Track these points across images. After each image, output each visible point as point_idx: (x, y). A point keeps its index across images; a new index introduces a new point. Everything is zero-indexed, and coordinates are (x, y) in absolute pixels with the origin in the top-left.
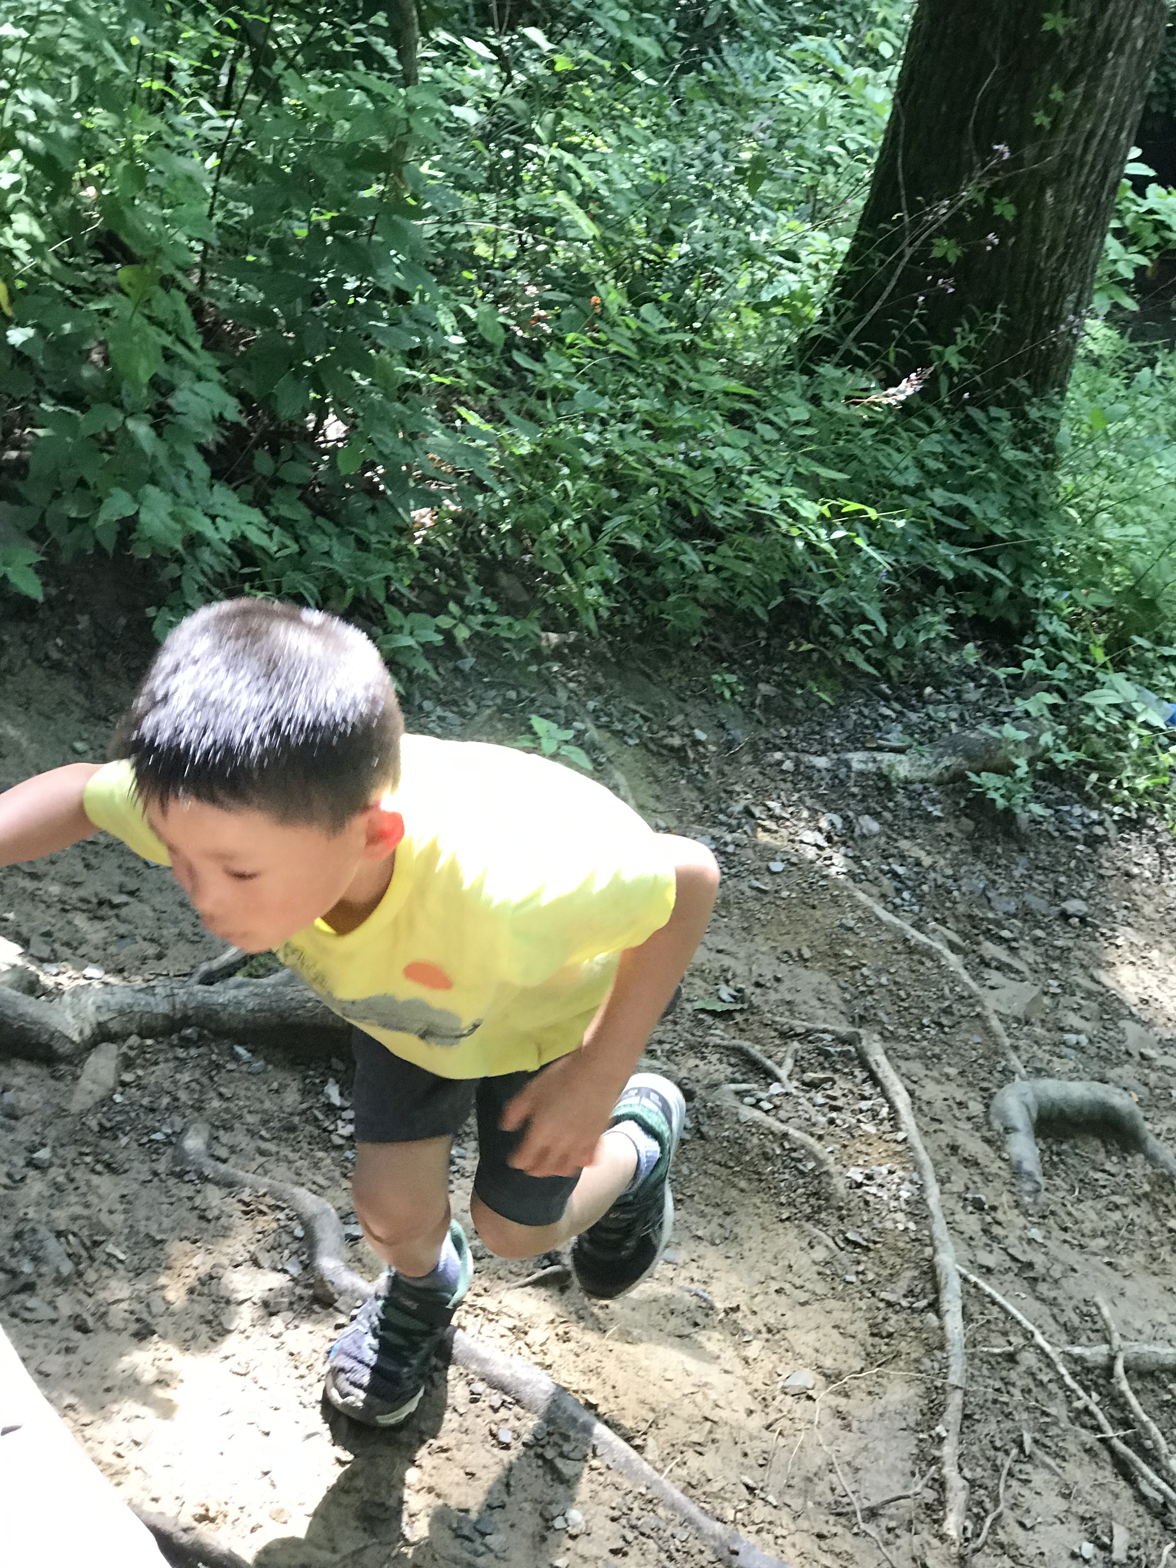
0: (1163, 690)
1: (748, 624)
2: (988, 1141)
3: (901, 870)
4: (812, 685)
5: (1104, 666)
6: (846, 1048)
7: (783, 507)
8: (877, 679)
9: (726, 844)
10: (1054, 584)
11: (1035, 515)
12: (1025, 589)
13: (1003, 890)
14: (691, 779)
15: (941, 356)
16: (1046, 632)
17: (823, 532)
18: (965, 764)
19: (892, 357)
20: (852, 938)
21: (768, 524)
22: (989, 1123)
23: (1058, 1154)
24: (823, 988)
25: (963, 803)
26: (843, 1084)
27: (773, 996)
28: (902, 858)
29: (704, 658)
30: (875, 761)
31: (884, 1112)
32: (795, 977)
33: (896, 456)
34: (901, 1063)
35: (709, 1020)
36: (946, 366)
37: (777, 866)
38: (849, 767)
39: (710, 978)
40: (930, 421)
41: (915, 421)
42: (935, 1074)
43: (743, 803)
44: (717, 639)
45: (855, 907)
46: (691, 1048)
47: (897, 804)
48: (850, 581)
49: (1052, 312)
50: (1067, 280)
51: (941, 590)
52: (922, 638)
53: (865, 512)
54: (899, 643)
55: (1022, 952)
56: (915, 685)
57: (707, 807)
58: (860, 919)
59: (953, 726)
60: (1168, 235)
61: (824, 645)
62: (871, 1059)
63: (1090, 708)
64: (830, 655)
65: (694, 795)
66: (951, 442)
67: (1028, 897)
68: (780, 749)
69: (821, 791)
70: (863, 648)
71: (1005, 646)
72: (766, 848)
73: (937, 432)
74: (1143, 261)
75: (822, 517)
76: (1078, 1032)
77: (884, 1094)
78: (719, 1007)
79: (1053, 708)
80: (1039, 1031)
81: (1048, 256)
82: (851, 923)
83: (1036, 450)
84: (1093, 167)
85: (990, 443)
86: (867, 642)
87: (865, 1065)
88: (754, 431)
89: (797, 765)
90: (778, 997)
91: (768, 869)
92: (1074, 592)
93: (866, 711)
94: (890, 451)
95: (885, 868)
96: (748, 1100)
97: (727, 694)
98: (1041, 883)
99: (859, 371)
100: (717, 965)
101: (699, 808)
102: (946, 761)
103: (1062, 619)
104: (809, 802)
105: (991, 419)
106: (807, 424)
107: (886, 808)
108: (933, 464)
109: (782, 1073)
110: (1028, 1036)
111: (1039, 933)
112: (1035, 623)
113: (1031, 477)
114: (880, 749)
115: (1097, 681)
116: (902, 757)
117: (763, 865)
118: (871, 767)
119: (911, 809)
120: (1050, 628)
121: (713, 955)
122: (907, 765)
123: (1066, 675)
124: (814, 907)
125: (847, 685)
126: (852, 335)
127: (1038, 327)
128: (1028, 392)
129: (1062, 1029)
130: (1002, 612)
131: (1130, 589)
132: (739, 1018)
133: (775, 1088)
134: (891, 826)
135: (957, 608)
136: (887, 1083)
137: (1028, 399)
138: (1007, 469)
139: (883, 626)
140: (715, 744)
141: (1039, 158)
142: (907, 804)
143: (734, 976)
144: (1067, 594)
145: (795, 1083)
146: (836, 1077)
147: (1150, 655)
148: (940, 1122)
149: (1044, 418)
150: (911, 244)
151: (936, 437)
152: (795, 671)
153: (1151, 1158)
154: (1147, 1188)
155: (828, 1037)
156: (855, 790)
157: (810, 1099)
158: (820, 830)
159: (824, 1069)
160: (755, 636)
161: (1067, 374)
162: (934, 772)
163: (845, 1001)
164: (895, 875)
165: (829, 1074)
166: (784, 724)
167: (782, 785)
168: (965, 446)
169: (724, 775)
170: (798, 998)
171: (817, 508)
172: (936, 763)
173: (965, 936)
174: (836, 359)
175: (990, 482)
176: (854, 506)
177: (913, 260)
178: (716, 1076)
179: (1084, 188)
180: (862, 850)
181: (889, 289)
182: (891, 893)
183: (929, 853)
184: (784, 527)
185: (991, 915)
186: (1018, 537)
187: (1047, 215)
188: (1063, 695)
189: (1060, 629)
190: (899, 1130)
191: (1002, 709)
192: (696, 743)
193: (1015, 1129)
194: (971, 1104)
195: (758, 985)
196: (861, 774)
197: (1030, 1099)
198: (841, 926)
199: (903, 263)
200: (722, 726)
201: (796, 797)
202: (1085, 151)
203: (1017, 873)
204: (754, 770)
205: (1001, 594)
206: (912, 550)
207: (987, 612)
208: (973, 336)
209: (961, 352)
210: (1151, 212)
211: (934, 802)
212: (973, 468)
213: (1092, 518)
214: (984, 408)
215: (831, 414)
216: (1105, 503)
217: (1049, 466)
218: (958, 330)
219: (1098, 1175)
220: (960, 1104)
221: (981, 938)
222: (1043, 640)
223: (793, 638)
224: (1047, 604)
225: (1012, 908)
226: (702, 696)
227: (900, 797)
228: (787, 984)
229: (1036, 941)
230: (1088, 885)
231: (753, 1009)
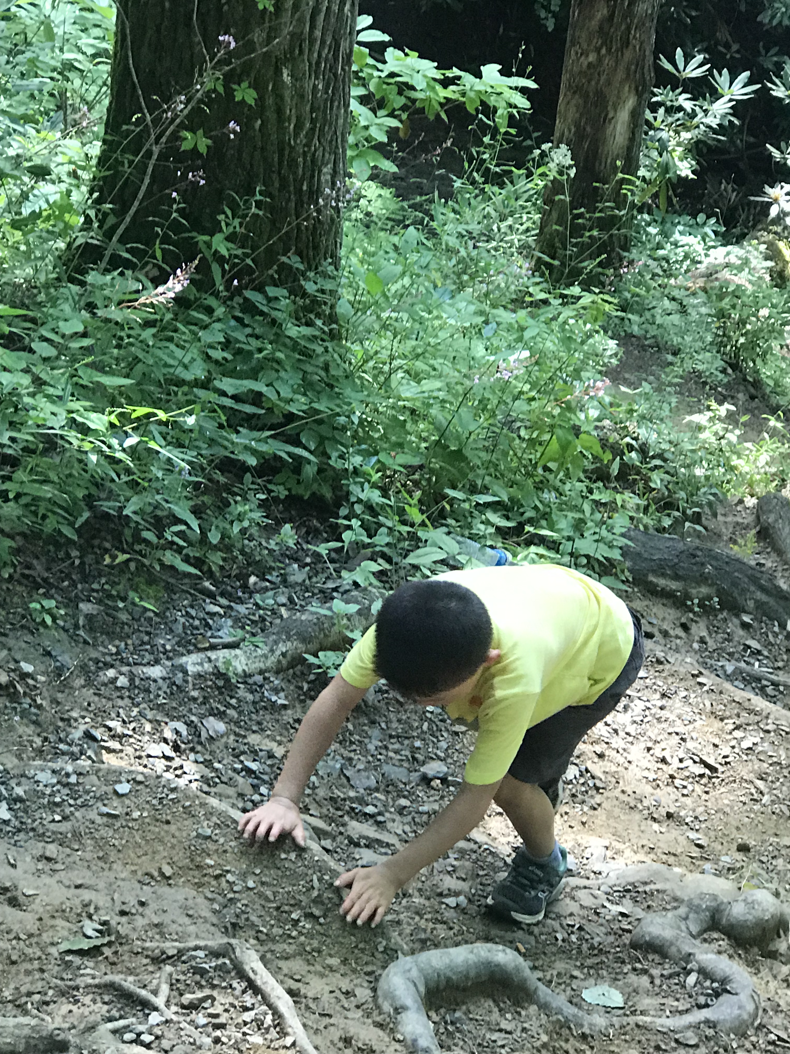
0: (484, 537)
1: (58, 546)
2: (380, 1025)
3: (254, 766)
4: (132, 595)
5: (423, 524)
6: (220, 961)
7: (73, 424)
8: (200, 578)
9: (68, 775)
10: (359, 452)
11: (332, 387)
12: (331, 463)
13: (361, 766)
14: (24, 714)
15: (209, 245)
16: (360, 501)
17: (114, 442)
18: (301, 647)
19: (159, 254)
20: (211, 846)
21: (60, 442)
22: (378, 1007)
23: (452, 1023)
24: (190, 903)
25: (306, 686)
26: (223, 999)
27: (140, 922)
28: (254, 753)
29: (19, 588)
30: (210, 660)
31: (269, 1020)
32: (159, 897)
33: (179, 353)
34: (281, 964)
35: (77, 960)
36: (216, 255)
37: (123, 788)
38: (185, 672)
39: (73, 917)
40: (209, 311)
41: (195, 314)
42: (319, 968)
43: (82, 728)
44: (29, 567)
45: (209, 814)
46: (63, 994)
47: (239, 700)
48: (154, 485)
49: (310, 186)
50: (319, 153)
51: (248, 475)
52: (236, 529)
53: (155, 415)
54: (214, 538)
55: (389, 825)
56: (238, 577)
57: (46, 739)
58: (217, 826)
59: (283, 610)
60: (413, 94)
61: (140, 553)
62: (247, 968)
63: (416, 568)
64: (146, 562)
65: (30, 730)
66: (234, 329)
67: (386, 768)
68: (112, 666)
69: (161, 701)
70: (179, 550)
71: (323, 521)
72: (110, 771)
73: (219, 320)
74: (394, 123)
75: (112, 425)
76: (457, 894)
77: (266, 1001)
78: (85, 945)
79: (380, 575)
80: (417, 900)
81: (296, 135)
82: (208, 832)
83: (319, 323)
84: (323, 42)
85: (274, 322)
86: (182, 543)
87: (242, 975)
88: (31, 351)
89: (132, 680)
90: (146, 921)
91: (116, 792)
92: (382, 456)
93: (193, 612)
94: (172, 347)
95: (238, 766)
96: (128, 1036)
97: (49, 620)
98: (396, 752)
99: (129, 273)
100: (77, 902)
101: (38, 741)
102: (282, 648)
103: (374, 486)
104: (150, 715)
105: (270, 300)
106: (85, 335)
107: (228, 706)
108: (217, 354)
109: (160, 1001)
110: (408, 908)
111: (404, 802)
112: (348, 493)
113: (320, 350)
114: (213, 647)
115: (419, 539)
116: (238, 651)
117: (109, 789)
118: (207, 667)
119: (254, 703)
120: (363, 496)
121: (73, 891)
122: (243, 659)
123: (388, 540)
124: (168, 822)
125: (169, 588)
126: (115, 239)
127: (300, 204)
128: (301, 267)
129: (441, 895)
130: (315, 486)
131: (438, 442)
132: (107, 952)
133: (155, 1018)
134: (237, 723)
135: (270, 491)
136: (267, 989)
137: (303, 274)
138: (295, 346)
139: (195, 524)
140: (43, 674)
141: (269, 40)
142: (250, 697)
143: (97, 909)
144: (374, 459)
145: (174, 1008)
146: (215, 993)
147: (466, 506)
148: (330, 1016)
149: (323, 291)
150: (157, 142)
151: (218, 326)
152: (114, 584)
153: (544, 1007)
154: (545, 1038)
155: (201, 954)
156: (195, 694)
157: (192, 1022)
158: (165, 741)
159: (201, 987)
160: (68, 556)
161: (337, 245)
162: (271, 661)
163: (215, 912)
164: (250, 772)
165: (207, 992)
166: (111, 641)
167: (120, 702)
168: (248, 331)
169: (58, 703)
170: (166, 919)
171: (105, 419)
172: (272, 651)
173: (330, 820)
174: (103, 265)
175: (278, 362)
176: (141, 411)
177: (163, 156)
178: (92, 1018)
179: (318, 63)
180: (212, 753)
181: (144, 188)
182: (248, 790)
183: (280, 743)
184: (76, 443)
185: (352, 794)
186: (317, 412)
187: (287, 94)
188: (389, 560)
189: (375, 496)
190: (286, 1034)
191: (330, 585)
192: (24, 676)
193: (404, 1008)
194: (358, 991)
195: (123, 913)
196: (199, 676)
197: (415, 973)
198: (198, 836)
199: (153, 161)
200: (49, 654)
201: (135, 711)
202: (313, 27)
203: (371, 747)
204: (89, 693)
205: (310, 471)
206: (212, 442)
207: (299, 490)
208: (236, 222)
209: (228, 239)
210: (392, 75)
211: (276, 691)
212: (260, 350)
213: (388, 379)
214: (260, 289)
215: (107, 321)
216: (396, 363)
217: (334, 336)
218: (221, 217)
219: (495, 1036)
220: (347, 993)
221: (346, 818)
222: (358, 508)
223: (106, 551)
224: (356, 472)
225: (372, 783)
226: (22, 627)
227: (242, 692)
228: (153, 906)
229: (401, 811)
230: (444, 745)
231: (122, 940)
